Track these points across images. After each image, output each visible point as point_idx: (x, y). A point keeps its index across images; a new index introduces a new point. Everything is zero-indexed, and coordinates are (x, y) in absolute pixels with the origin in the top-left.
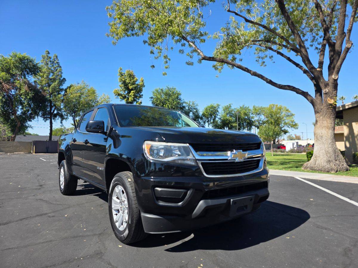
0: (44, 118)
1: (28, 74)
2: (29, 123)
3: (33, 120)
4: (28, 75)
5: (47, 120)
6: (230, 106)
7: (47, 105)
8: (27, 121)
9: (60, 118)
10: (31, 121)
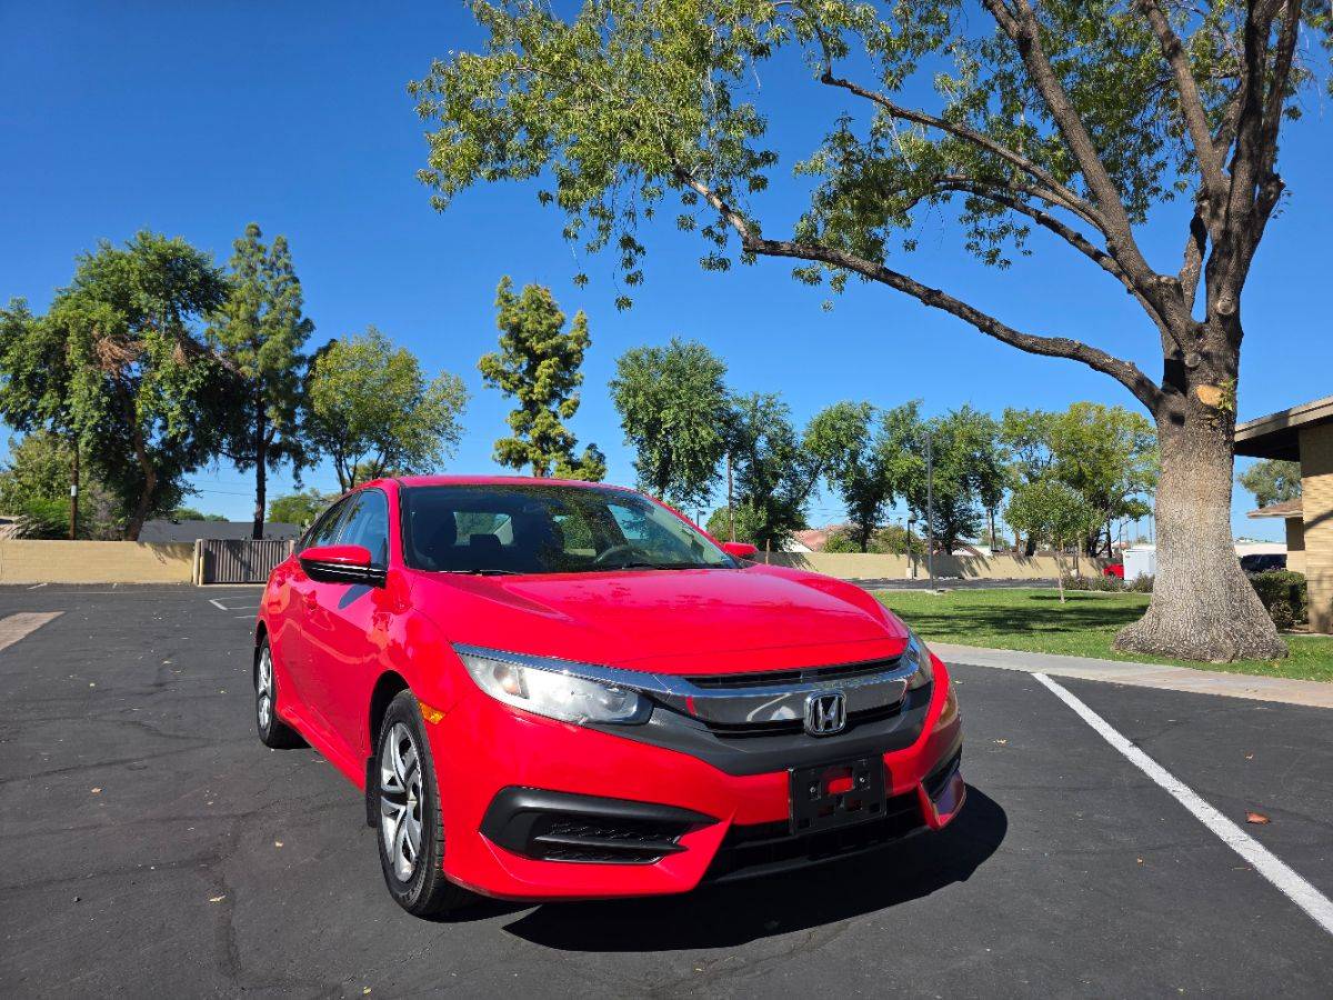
0: (238, 461)
1: (185, 307)
2: (187, 476)
3: (199, 468)
4: (185, 312)
5: (246, 466)
6: (913, 412)
7: (250, 416)
8: (180, 472)
9: (292, 460)
10: (194, 470)
